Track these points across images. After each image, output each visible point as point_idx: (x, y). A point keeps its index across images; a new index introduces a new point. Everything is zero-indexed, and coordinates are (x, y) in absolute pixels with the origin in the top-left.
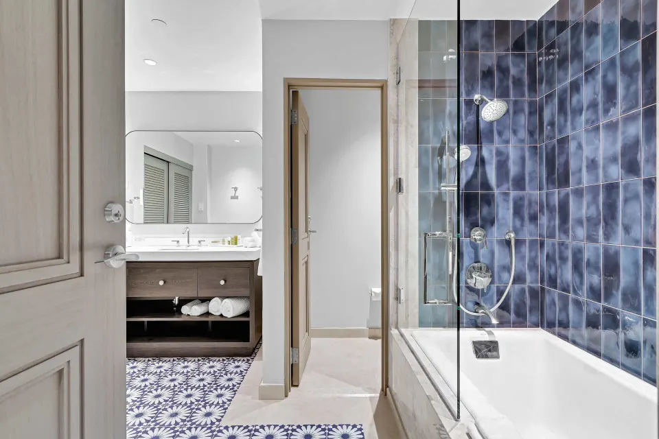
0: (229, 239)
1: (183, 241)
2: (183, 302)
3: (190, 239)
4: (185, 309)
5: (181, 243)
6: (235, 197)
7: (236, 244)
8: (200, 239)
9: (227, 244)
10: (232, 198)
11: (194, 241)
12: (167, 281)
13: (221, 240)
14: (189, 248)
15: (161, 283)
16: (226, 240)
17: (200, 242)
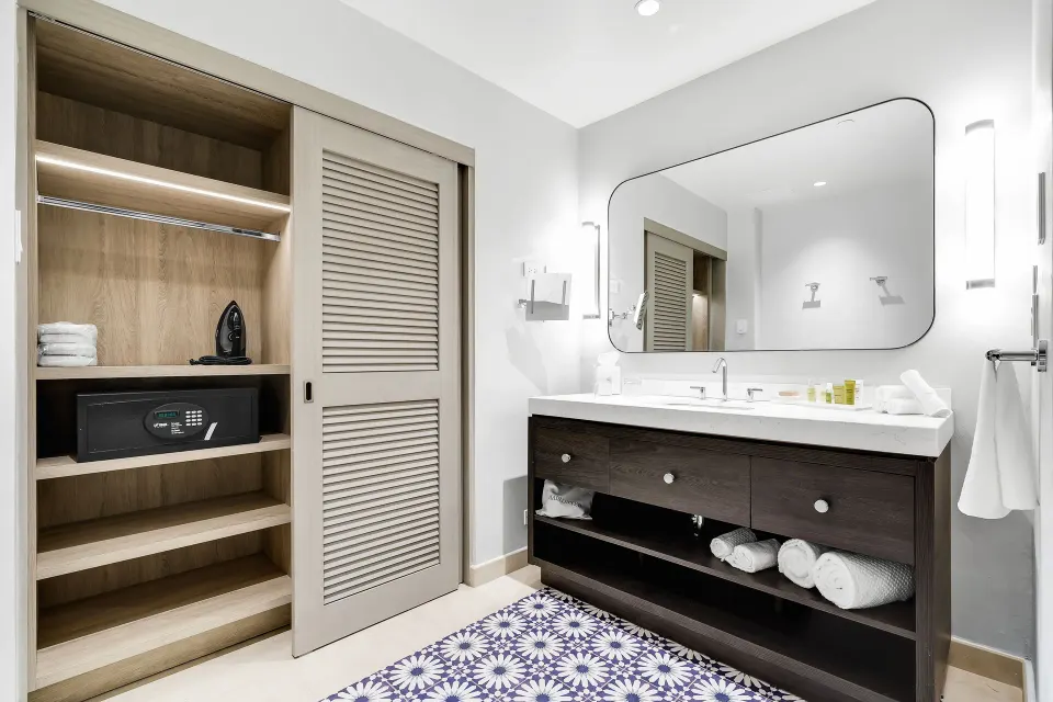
0: (829, 387)
1: (714, 388)
2: (716, 528)
3: (728, 385)
4: (720, 547)
5: (708, 393)
6: (814, 304)
7: (850, 401)
8: (752, 386)
9: (821, 400)
10: (807, 305)
11: (737, 388)
12: (681, 475)
13: (805, 388)
14: (725, 404)
15: (668, 479)
16: (819, 389)
17: (749, 392)
